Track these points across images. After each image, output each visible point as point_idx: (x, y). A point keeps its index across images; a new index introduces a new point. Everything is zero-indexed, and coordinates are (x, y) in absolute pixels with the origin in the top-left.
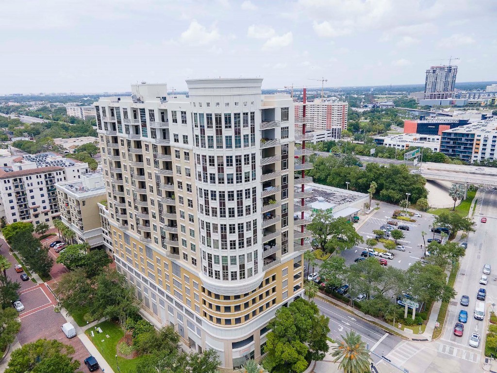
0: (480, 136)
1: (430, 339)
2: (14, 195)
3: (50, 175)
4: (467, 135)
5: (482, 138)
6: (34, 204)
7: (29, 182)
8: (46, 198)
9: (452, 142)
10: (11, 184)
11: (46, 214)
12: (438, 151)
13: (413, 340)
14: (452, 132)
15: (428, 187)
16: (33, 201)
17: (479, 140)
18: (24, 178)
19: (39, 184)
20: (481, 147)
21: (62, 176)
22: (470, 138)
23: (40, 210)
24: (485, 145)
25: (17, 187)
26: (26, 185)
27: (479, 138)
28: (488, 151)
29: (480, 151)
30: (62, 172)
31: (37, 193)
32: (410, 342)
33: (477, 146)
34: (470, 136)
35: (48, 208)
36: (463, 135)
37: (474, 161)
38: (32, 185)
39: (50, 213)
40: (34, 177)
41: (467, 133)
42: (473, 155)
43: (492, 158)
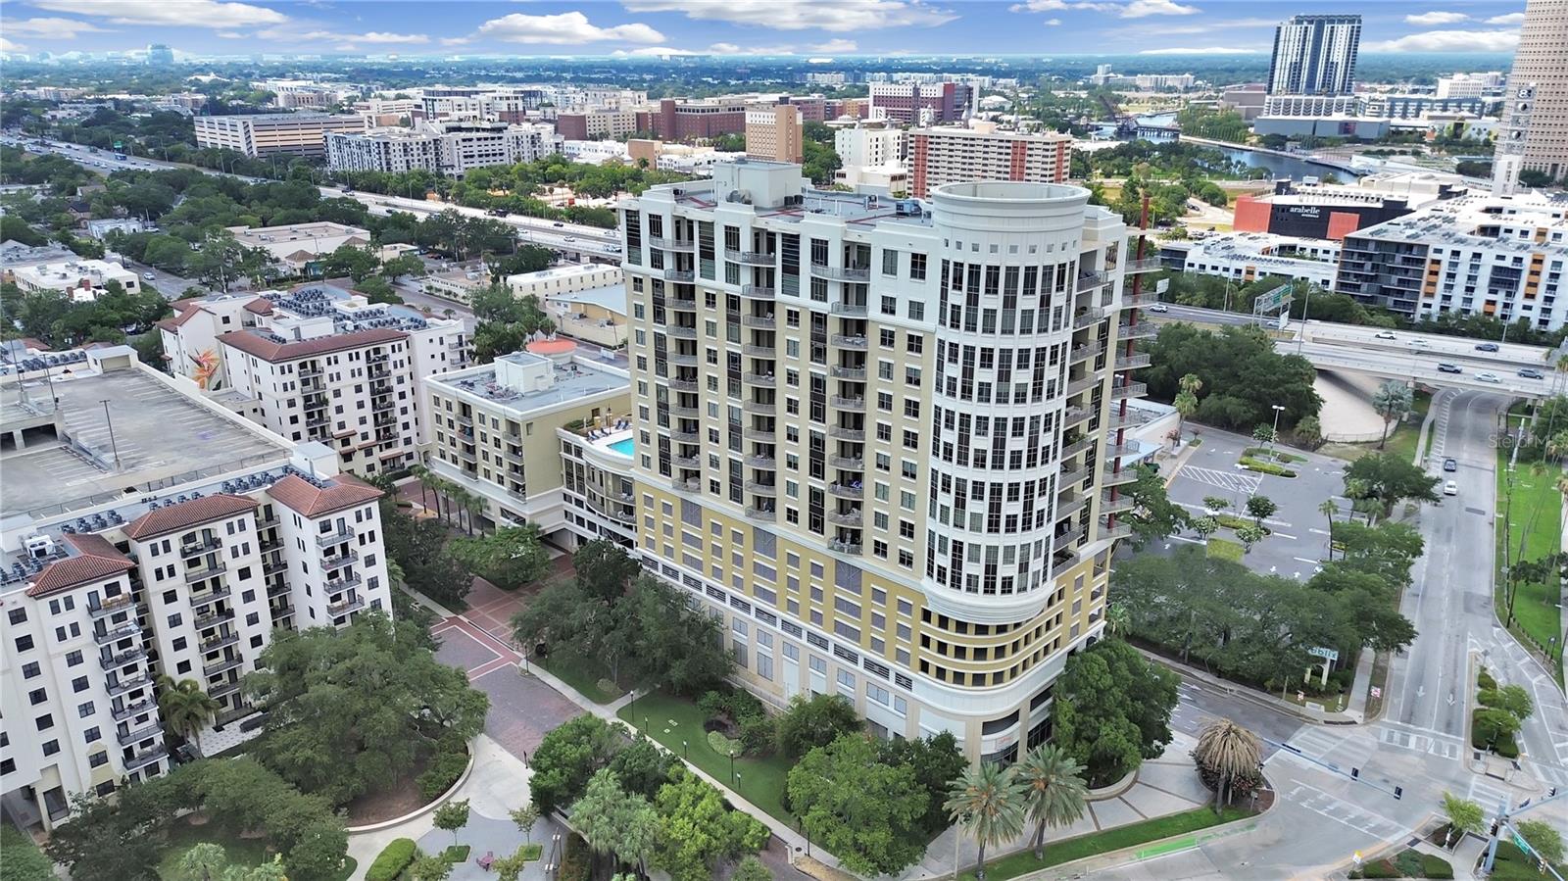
0: (1440, 251)
1: (1360, 721)
2: (300, 402)
3: (377, 351)
4: (1410, 247)
5: (1445, 258)
6: (342, 426)
7: (333, 369)
8: (368, 412)
9: (1368, 265)
10: (294, 377)
11: (369, 452)
12: (1332, 286)
13: (1326, 722)
14: (1370, 237)
15: (1320, 387)
16: (340, 418)
17: (1438, 262)
18: (322, 360)
19: (353, 375)
20: (1442, 279)
21: (403, 355)
22: (1415, 254)
23: (356, 442)
24: (1451, 276)
25: (305, 383)
26: (326, 379)
27: (1437, 256)
28: (1458, 293)
29: (1440, 290)
30: (403, 343)
31: (349, 399)
32: (1319, 727)
33: (1433, 278)
34: (1415, 250)
35: (372, 437)
36: (1398, 246)
37: (1422, 316)
38: (339, 378)
39: (376, 450)
40: (343, 356)
41: (1408, 241)
42: (1422, 300)
43: (1467, 311)
